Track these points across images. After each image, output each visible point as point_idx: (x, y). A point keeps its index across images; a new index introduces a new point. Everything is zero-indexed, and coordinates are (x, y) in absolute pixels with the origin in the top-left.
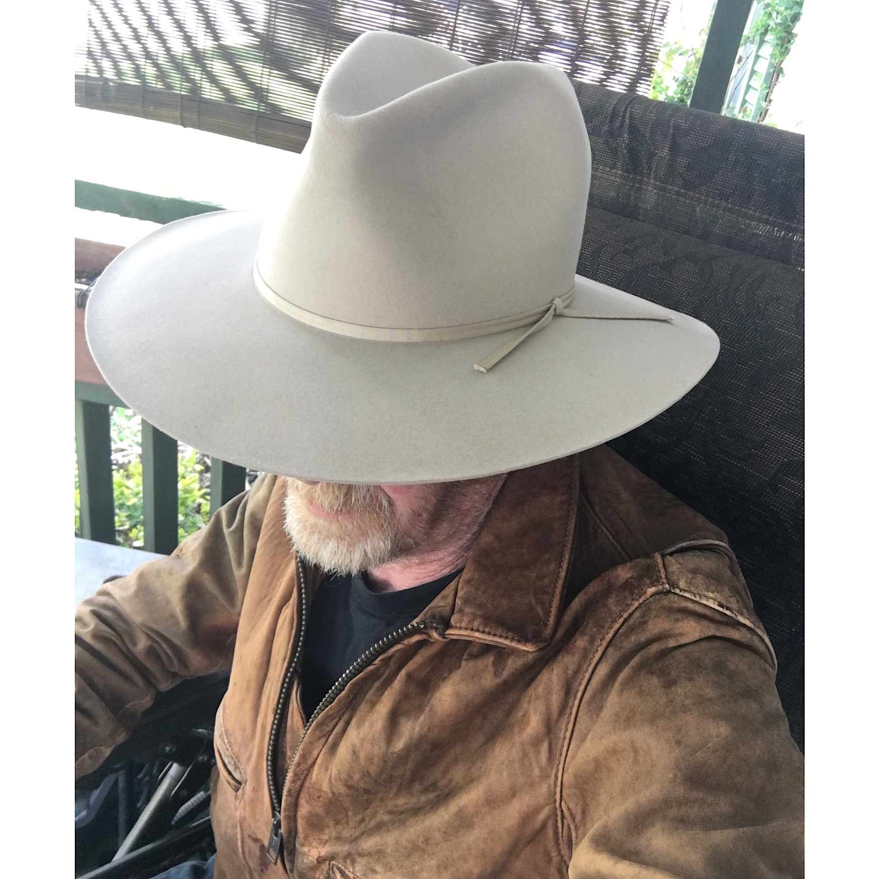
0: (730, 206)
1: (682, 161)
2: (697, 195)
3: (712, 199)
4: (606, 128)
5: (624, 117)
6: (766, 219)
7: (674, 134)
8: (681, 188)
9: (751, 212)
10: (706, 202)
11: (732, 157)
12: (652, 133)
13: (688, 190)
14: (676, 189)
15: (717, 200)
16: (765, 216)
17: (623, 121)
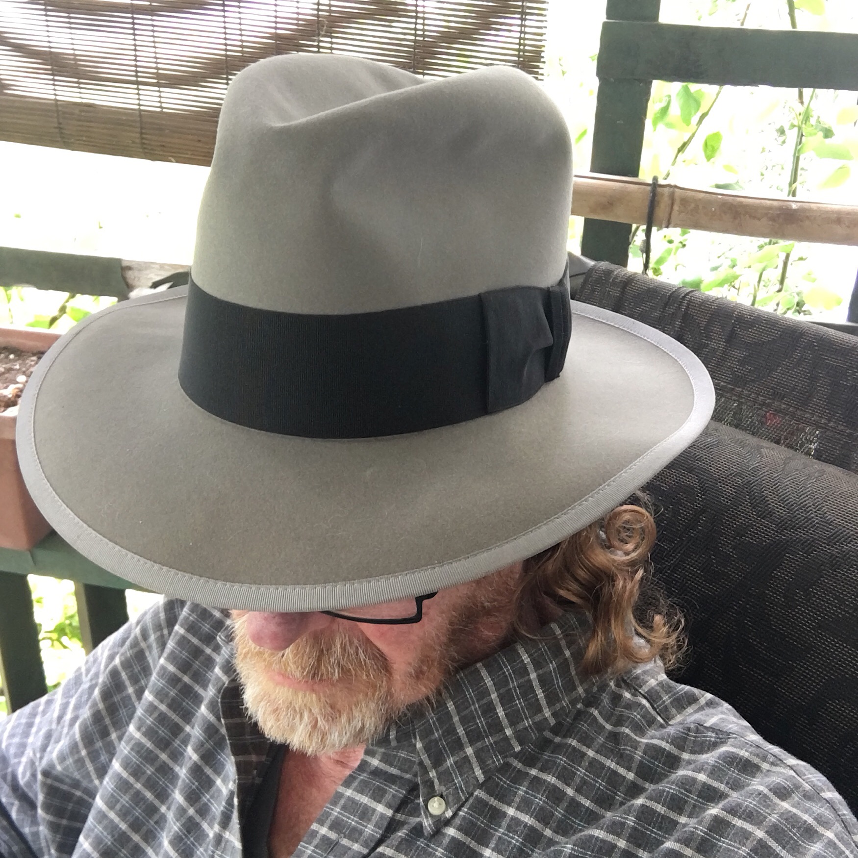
0: (784, 406)
1: (738, 354)
2: (747, 392)
3: (762, 398)
4: (657, 314)
5: (681, 304)
6: (825, 424)
7: (734, 325)
8: (729, 384)
9: (807, 415)
10: (755, 401)
11: (798, 354)
12: (710, 322)
13: (736, 386)
14: (722, 383)
15: (770, 399)
16: (823, 421)
17: (679, 308)
